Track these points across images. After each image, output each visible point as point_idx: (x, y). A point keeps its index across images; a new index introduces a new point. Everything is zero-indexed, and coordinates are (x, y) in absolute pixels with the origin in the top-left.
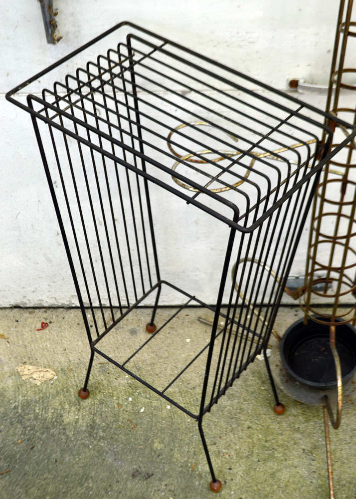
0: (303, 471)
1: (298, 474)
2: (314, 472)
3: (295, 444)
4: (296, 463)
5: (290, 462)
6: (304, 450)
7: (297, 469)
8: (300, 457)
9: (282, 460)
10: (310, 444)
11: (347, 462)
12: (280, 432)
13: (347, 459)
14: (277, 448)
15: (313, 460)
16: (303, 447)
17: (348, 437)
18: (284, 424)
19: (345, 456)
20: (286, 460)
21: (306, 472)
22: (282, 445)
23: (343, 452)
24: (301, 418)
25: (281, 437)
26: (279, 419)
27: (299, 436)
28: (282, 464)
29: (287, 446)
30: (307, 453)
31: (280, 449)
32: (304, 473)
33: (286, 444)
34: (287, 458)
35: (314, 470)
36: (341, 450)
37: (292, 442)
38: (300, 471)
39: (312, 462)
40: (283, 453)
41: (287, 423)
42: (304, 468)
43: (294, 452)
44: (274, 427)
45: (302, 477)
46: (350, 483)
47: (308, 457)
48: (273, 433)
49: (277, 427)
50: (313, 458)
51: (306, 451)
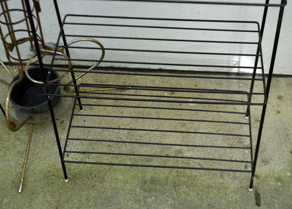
0: (13, 164)
1: (9, 165)
2: (20, 164)
3: (14, 147)
4: (10, 158)
5: (7, 158)
6: (19, 151)
7: (10, 162)
8: (14, 155)
9: (2, 156)
10: (24, 148)
11: (43, 160)
12: (8, 140)
13: (44, 158)
14: (2, 149)
15: (22, 157)
16: (19, 149)
17: (50, 146)
18: (12, 135)
19: (43, 156)
20: (5, 156)
21: (14, 164)
22: (6, 148)
23: (43, 154)
24: (24, 132)
25: (7, 143)
26: (10, 132)
27: (19, 143)
28: (1, 158)
29: (8, 148)
30: (20, 153)
31: (3, 150)
32: (13, 165)
33: (9, 147)
34: (6, 155)
35: (21, 164)
36: (43, 153)
37: (13, 146)
38: (11, 163)
39: (21, 158)
40: (5, 152)
41: (14, 135)
42: (14, 162)
43: (12, 152)
44: (5, 137)
45: (11, 167)
46: (40, 172)
47: (20, 155)
48: (3, 140)
49: (7, 137)
50: (23, 156)
51: (20, 152)
